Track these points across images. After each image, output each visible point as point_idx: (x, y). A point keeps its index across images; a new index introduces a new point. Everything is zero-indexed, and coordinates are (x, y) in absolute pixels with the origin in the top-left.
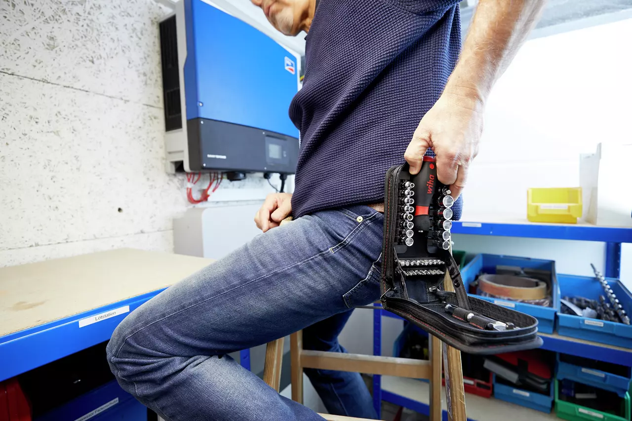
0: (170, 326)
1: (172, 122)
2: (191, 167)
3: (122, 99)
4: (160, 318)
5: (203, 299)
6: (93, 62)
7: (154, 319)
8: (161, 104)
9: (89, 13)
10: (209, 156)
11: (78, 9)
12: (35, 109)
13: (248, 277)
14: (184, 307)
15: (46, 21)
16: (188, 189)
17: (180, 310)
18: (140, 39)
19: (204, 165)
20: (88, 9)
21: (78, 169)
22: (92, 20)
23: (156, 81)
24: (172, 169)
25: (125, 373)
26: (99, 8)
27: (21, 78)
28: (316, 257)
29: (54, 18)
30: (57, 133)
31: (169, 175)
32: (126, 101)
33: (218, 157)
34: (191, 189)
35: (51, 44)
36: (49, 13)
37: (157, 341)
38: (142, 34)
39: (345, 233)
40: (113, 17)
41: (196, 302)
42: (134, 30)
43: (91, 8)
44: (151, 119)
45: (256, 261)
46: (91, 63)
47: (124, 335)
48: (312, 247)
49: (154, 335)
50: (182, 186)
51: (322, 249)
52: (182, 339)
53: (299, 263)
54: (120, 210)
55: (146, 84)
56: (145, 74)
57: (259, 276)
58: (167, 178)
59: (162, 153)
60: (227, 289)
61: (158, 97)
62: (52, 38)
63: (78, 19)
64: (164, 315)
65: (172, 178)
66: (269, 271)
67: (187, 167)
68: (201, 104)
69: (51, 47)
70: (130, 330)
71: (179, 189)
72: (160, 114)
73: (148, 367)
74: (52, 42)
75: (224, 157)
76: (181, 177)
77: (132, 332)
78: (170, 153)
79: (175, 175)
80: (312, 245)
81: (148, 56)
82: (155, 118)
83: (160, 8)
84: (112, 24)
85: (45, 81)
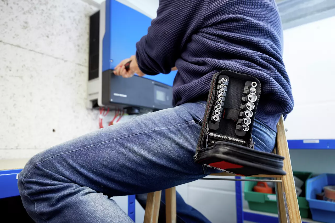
0: (71, 158)
1: (93, 75)
2: (103, 103)
3: (63, 59)
4: (65, 152)
5: (100, 142)
6: (48, 37)
7: (61, 152)
8: (87, 64)
9: (49, 10)
10: (115, 94)
11: (43, 7)
12: (10, 62)
13: (135, 131)
14: (85, 146)
15: (24, 13)
16: (100, 119)
17: (81, 148)
18: (78, 25)
19: (112, 100)
20: (49, 7)
21: (31, 101)
22: (50, 14)
23: (85, 50)
24: (90, 105)
25: (31, 191)
26: (55, 7)
27: (5, 44)
28: (183, 125)
29: (29, 12)
30: (21, 77)
31: (88, 109)
32: (66, 61)
33: (121, 95)
34: (102, 120)
35: (25, 26)
36: (26, 9)
37: (61, 167)
38: (79, 22)
39: (201, 116)
40: (63, 12)
41: (94, 143)
42: (75, 20)
43: (51, 7)
44: (80, 73)
45: (141, 123)
46: (46, 38)
47: (35, 162)
48: (180, 119)
49: (59, 163)
50: (96, 118)
51: (187, 120)
52: (79, 168)
53: (171, 127)
54: (54, 130)
55: (79, 51)
56: (78, 46)
57: (143, 131)
58: (86, 112)
59: (85, 95)
60: (118, 137)
61: (85, 60)
62: (26, 23)
63: (42, 13)
64: (68, 150)
65: (90, 112)
66: (150, 129)
67: (100, 103)
68: (112, 61)
69: (25, 28)
70: (40, 159)
71: (94, 120)
72: (86, 70)
73: (49, 187)
74: (25, 25)
75: (125, 96)
76: (96, 112)
77: (42, 160)
78: (90, 95)
79: (92, 110)
80: (181, 118)
81: (82, 35)
82: (83, 72)
83: (91, 8)
84: (62, 16)
85: (19, 46)
